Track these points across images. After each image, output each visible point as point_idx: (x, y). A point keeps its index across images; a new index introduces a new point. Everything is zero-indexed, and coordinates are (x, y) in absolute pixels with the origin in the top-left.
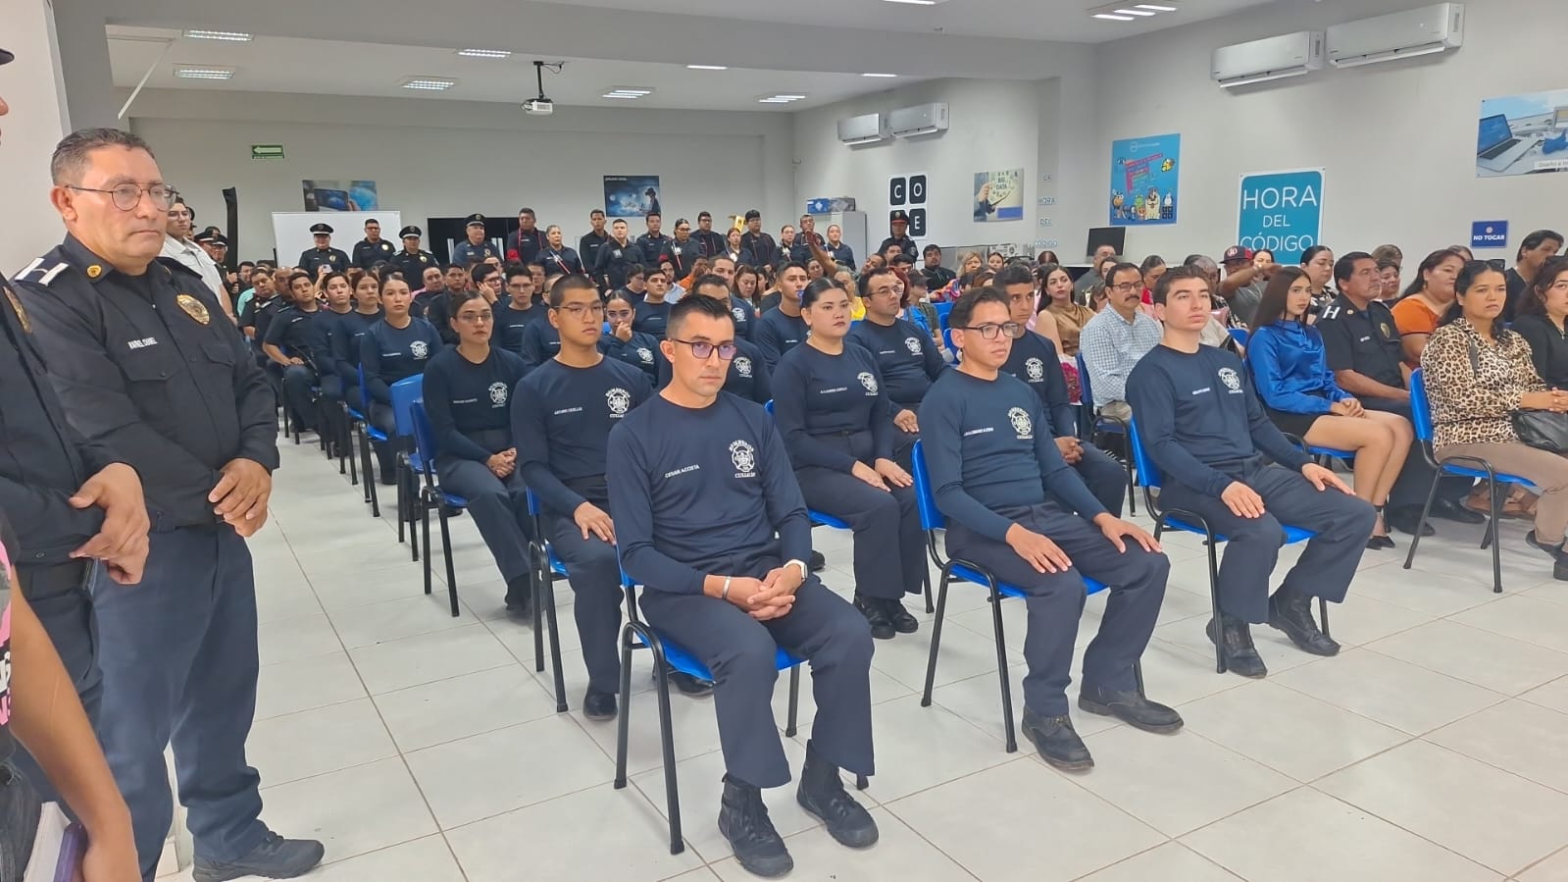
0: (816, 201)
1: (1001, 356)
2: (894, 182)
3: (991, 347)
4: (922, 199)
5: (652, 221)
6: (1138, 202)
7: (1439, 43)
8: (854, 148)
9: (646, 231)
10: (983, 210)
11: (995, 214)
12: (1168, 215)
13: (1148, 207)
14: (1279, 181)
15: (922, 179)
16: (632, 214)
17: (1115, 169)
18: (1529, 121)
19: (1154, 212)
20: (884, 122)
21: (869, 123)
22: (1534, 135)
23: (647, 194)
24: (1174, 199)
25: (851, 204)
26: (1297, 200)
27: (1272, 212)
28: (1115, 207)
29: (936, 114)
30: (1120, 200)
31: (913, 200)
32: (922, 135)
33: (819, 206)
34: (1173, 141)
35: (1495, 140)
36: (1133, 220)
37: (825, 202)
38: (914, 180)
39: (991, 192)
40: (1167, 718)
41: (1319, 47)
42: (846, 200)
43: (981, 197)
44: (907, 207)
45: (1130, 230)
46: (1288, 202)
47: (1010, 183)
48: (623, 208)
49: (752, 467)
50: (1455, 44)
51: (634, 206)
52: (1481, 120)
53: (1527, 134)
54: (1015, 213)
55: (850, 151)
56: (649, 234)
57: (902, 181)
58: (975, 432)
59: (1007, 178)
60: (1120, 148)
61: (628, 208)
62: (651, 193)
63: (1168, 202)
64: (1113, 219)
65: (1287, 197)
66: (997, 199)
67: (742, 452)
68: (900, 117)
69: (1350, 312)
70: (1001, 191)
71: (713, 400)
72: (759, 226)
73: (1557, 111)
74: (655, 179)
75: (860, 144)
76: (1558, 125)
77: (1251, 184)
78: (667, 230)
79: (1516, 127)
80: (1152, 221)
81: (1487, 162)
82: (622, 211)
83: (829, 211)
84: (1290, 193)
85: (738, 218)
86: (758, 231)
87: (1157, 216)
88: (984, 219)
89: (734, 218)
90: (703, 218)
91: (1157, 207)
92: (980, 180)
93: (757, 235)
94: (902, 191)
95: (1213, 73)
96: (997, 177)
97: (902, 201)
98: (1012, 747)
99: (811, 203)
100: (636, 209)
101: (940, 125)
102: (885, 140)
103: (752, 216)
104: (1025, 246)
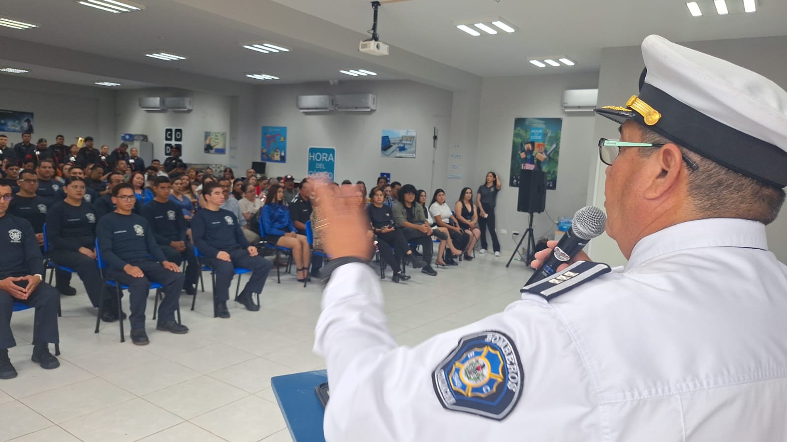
0: (126, 135)
1: (129, 207)
2: (167, 130)
3: (125, 204)
4: (180, 140)
5: (26, 136)
6: (272, 152)
7: (368, 108)
8: (148, 111)
9: (21, 141)
10: (208, 148)
11: (213, 151)
12: (283, 159)
13: (275, 156)
14: (322, 150)
15: (180, 131)
16: (14, 131)
17: (263, 139)
18: (395, 139)
19: (277, 158)
20: (162, 102)
21: (156, 101)
22: (396, 145)
23: (25, 121)
24: (285, 153)
25: (145, 138)
26: (327, 159)
27: (319, 162)
28: (263, 154)
29: (188, 104)
30: (265, 151)
31: (176, 140)
32: (180, 111)
33: (127, 137)
34: (284, 129)
35: (386, 145)
36: (271, 160)
37: (131, 136)
38: (177, 130)
39: (212, 141)
40: (183, 329)
41: (333, 102)
42: (143, 136)
43: (207, 142)
44: (173, 143)
45: (268, 164)
46: (324, 159)
47: (220, 138)
48: (9, 127)
49: (19, 239)
50: (374, 108)
51: (16, 127)
52: (383, 137)
53: (395, 144)
54: (221, 151)
55: (145, 113)
56: (23, 143)
57: (170, 130)
58: (119, 232)
59: (219, 135)
60: (265, 129)
61: (13, 128)
62: (28, 121)
63: (283, 154)
64: (262, 159)
65: (324, 157)
66: (215, 144)
67: (15, 233)
68: (170, 100)
69: (301, 201)
70: (216, 141)
71: (4, 214)
72: (92, 144)
73: (403, 137)
74: (32, 114)
75: (151, 111)
76: (403, 142)
77: (312, 151)
78: (34, 141)
79: (392, 141)
80: (277, 161)
81: (384, 152)
82: (8, 129)
83: (133, 140)
84: (325, 156)
85: (80, 139)
86: (91, 147)
87: (279, 159)
88: (208, 152)
89: (78, 138)
90: (59, 138)
91: (279, 156)
92: (207, 135)
93: (91, 149)
94: (171, 135)
95: (298, 106)
96: (214, 134)
97: (170, 140)
98: (123, 340)
99: (123, 135)
100: (17, 129)
101: (189, 107)
102: (163, 110)
103: (87, 139)
104: (225, 166)
